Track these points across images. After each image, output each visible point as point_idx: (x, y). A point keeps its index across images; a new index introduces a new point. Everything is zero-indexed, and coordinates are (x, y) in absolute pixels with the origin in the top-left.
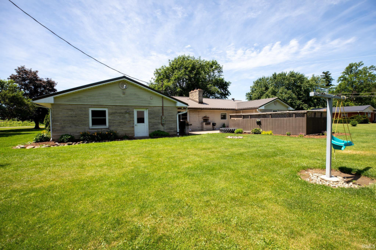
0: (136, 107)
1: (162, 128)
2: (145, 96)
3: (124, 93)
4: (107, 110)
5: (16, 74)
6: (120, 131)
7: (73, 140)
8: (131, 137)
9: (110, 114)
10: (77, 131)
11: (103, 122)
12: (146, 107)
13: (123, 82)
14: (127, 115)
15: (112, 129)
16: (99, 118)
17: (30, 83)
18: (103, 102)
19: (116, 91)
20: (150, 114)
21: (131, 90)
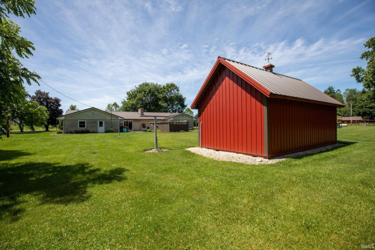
0: (98, 120)
1: (111, 129)
2: (103, 115)
3: (93, 114)
4: (85, 121)
5: (35, 95)
6: (91, 130)
7: (71, 133)
8: (97, 133)
9: (87, 123)
10: (73, 130)
11: (84, 126)
12: (104, 120)
13: (93, 109)
14: (94, 123)
15: (88, 129)
16: (82, 124)
17: (44, 101)
18: (84, 118)
19: (90, 113)
20: (105, 123)
21: (96, 113)
